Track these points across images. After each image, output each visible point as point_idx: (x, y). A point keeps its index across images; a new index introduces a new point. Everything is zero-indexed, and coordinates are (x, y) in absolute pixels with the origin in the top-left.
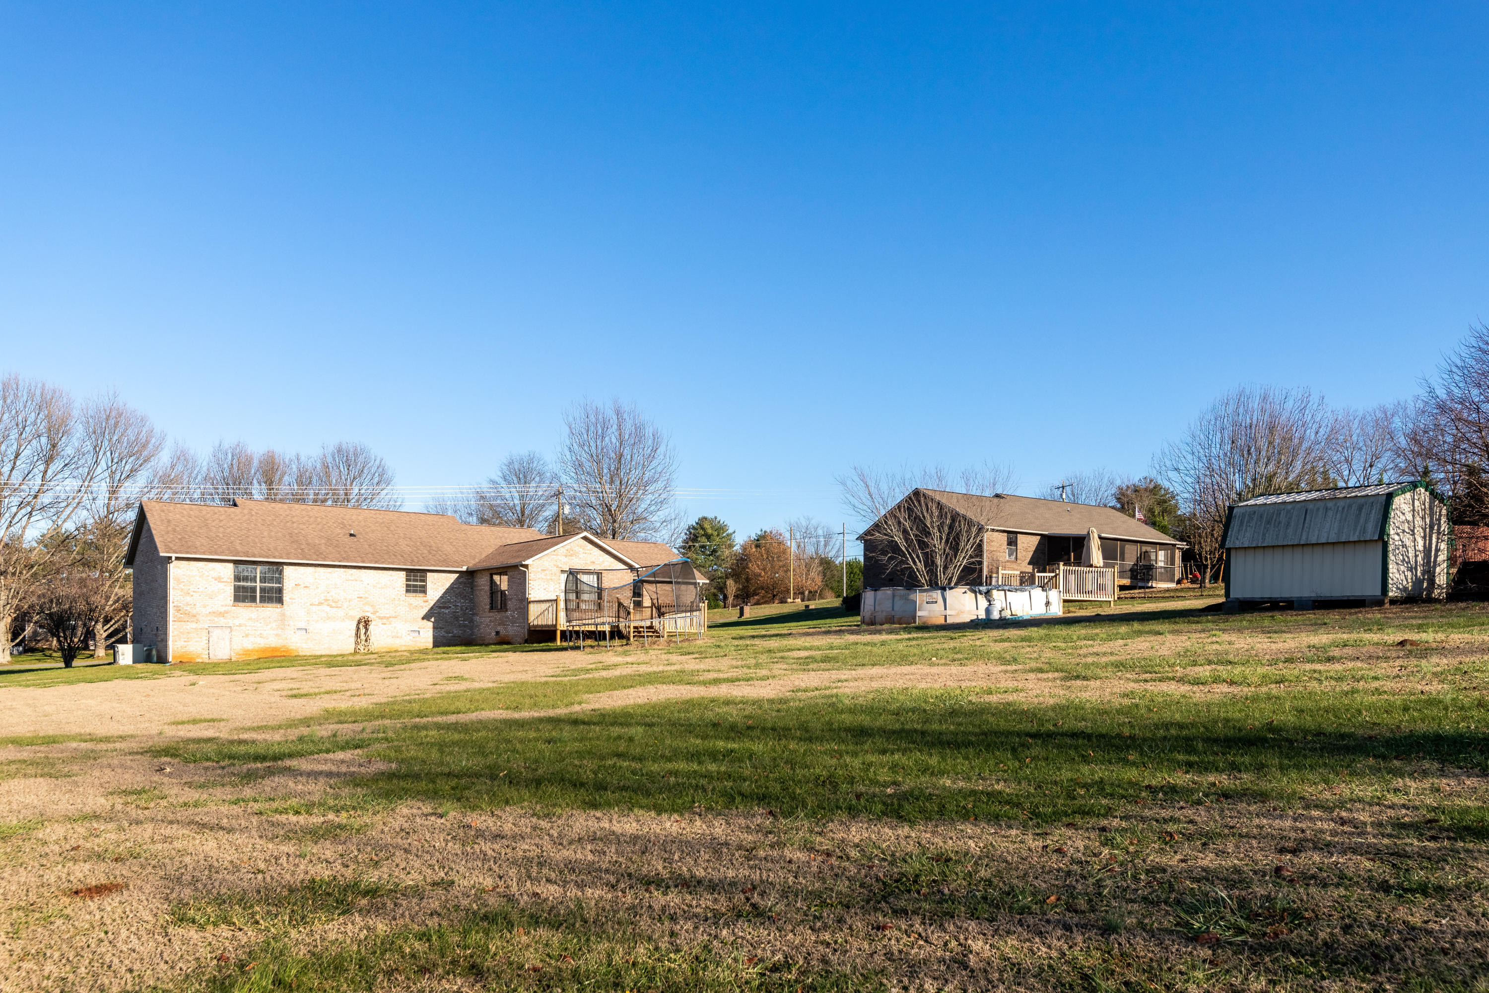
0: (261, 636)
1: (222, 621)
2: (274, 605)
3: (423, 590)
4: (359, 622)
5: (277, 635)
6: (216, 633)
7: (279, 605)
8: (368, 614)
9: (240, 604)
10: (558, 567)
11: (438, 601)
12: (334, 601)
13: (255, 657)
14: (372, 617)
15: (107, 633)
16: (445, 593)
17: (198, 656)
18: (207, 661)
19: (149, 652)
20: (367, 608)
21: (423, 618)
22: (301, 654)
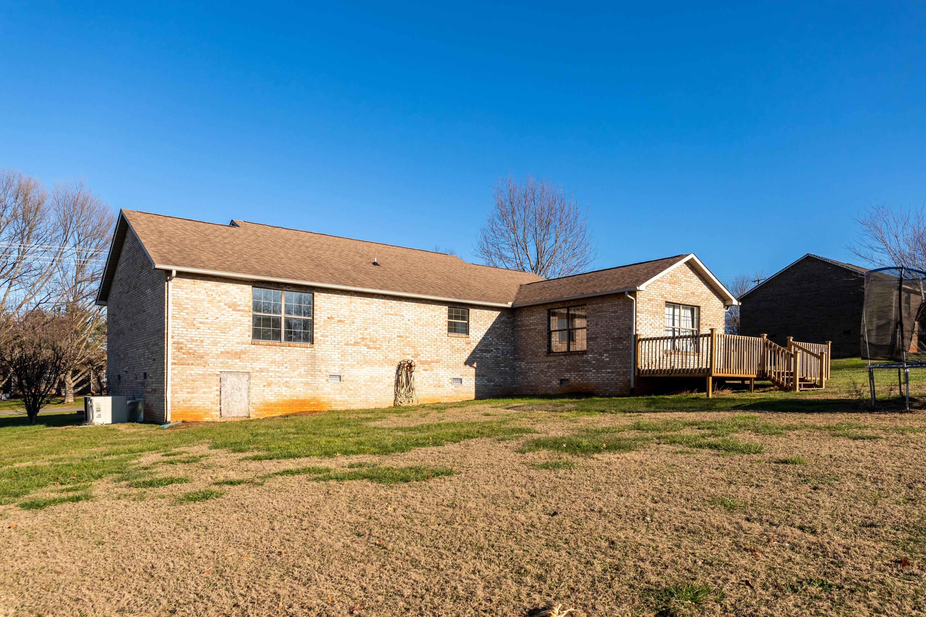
0: (287, 386)
1: (237, 365)
2: (304, 344)
3: (466, 330)
4: (400, 367)
5: (306, 384)
6: (230, 380)
7: (308, 344)
8: (410, 358)
9: (261, 342)
10: (662, 296)
11: (480, 343)
12: (371, 341)
13: (280, 413)
14: (415, 361)
15: (75, 384)
16: (487, 334)
17: (207, 413)
18: (218, 419)
19: (134, 405)
20: (408, 350)
21: (466, 364)
22: (334, 408)
